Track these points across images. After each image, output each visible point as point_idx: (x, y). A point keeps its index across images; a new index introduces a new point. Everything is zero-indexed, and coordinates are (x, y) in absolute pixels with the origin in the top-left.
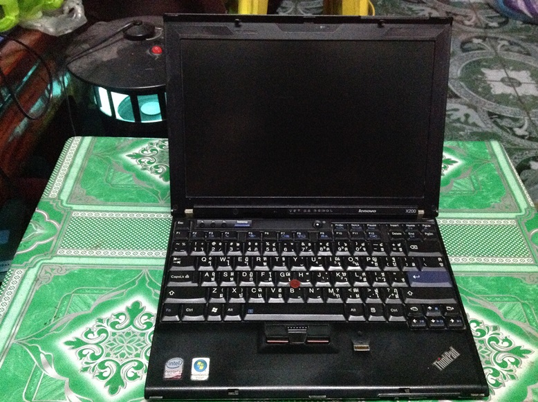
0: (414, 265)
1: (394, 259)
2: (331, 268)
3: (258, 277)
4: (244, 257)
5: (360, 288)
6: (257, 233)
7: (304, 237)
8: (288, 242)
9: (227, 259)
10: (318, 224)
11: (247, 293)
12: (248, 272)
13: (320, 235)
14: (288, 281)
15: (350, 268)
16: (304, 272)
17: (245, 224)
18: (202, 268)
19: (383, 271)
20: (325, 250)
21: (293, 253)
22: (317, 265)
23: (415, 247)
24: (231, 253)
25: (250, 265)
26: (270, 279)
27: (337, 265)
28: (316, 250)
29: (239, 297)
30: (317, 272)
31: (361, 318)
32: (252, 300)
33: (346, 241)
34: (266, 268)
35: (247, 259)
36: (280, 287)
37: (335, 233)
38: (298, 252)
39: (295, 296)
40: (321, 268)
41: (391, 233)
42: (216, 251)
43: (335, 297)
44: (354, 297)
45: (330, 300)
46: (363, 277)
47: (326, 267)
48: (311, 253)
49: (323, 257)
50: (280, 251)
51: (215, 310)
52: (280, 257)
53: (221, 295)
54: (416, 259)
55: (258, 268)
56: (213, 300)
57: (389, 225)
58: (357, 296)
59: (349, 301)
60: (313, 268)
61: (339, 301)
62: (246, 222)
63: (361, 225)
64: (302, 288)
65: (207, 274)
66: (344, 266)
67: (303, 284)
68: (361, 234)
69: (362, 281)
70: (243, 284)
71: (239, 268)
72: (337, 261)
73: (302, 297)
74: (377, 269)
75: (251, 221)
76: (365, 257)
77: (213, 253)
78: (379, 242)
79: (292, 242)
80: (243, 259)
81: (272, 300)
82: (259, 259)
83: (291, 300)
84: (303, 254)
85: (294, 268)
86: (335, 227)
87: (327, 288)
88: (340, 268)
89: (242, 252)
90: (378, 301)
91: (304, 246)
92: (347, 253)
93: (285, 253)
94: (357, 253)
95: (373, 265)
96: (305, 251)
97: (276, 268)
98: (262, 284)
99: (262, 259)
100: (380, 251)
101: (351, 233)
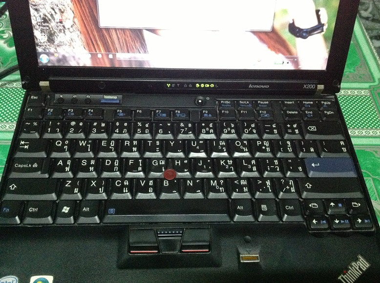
0: (312, 150)
1: (289, 143)
2: (214, 155)
3: (125, 166)
4: (109, 141)
5: (248, 179)
6: (128, 112)
7: (184, 116)
8: (165, 121)
9: (88, 143)
10: (200, 101)
11: (110, 186)
12: (113, 160)
13: (202, 114)
14: (162, 171)
15: (237, 154)
16: (182, 159)
17: (113, 99)
18: (54, 155)
19: (276, 158)
20: (208, 133)
21: (169, 136)
22: (198, 151)
23: (313, 128)
24: (93, 136)
25: (116, 150)
26: (140, 169)
27: (222, 151)
28: (197, 133)
29: (98, 192)
30: (197, 159)
31: (250, 218)
32: (116, 196)
33: (233, 121)
34: (136, 155)
35: (112, 144)
36: (151, 179)
37: (220, 111)
38: (175, 134)
39: (169, 190)
40: (203, 155)
41: (285, 111)
42: (75, 132)
43: (218, 191)
44: (241, 191)
45: (212, 195)
46: (252, 166)
47: (209, 153)
48: (191, 136)
49: (205, 140)
50: (154, 133)
51: (66, 210)
52: (154, 140)
53: (76, 190)
54: (314, 143)
55: (125, 154)
56: (65, 197)
57: (283, 102)
58: (245, 189)
59: (235, 195)
60: (193, 155)
61: (224, 195)
62: (115, 97)
63: (251, 102)
64: (179, 179)
65: (61, 163)
66: (231, 153)
67: (180, 174)
68: (250, 113)
69: (251, 170)
70: (106, 175)
71: (102, 155)
72: (222, 146)
73: (179, 192)
74: (270, 155)
75: (120, 96)
76: (255, 140)
77: (71, 135)
78: (271, 122)
79: (169, 121)
80: (108, 144)
81: (141, 196)
82: (127, 143)
83: (164, 196)
84: (181, 136)
85: (170, 155)
86: (220, 105)
87: (209, 179)
88: (225, 154)
89: (108, 134)
90: (270, 195)
91: (183, 128)
92: (234, 136)
93: (160, 136)
94: (245, 136)
95: (265, 151)
96: (184, 133)
97: (148, 154)
98: (130, 174)
99: (132, 143)
100: (273, 133)
101: (239, 111)
